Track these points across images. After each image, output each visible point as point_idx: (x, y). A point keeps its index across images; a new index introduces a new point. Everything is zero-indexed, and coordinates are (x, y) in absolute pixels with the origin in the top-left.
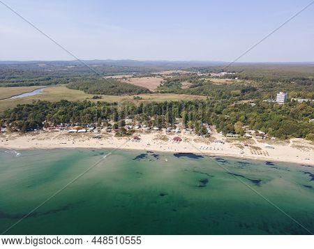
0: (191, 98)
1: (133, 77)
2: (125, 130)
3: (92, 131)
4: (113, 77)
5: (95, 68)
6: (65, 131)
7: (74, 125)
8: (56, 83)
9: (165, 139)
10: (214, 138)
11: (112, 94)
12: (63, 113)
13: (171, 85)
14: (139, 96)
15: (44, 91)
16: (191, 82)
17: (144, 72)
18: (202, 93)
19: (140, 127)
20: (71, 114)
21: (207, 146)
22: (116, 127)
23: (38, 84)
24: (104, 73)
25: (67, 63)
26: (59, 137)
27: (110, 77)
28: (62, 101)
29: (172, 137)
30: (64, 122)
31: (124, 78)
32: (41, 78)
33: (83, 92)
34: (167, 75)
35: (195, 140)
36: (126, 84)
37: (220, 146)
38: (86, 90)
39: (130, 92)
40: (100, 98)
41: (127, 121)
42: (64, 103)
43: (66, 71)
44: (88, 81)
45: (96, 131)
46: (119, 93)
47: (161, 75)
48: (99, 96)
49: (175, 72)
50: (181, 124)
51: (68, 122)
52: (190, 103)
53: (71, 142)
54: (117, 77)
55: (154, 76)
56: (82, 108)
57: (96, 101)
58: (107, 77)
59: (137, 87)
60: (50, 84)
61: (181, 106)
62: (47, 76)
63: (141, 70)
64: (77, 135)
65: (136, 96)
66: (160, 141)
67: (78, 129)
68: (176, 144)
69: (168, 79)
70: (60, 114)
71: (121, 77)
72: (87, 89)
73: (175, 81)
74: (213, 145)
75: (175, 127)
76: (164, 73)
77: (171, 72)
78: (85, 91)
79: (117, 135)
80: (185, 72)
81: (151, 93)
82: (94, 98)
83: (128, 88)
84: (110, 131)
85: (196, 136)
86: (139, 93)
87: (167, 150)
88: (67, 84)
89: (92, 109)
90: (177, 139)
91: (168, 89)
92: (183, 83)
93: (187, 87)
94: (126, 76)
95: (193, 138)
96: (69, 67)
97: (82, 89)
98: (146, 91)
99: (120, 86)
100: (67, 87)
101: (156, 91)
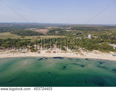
0: (59, 37)
1: (37, 29)
2: (35, 49)
3: (21, 50)
4: (29, 29)
5: (22, 26)
6: (10, 51)
7: (14, 48)
8: (5, 32)
9: (50, 52)
10: (68, 51)
11: (29, 36)
12: (9, 44)
13: (52, 32)
14: (39, 36)
16: (59, 31)
17: (41, 27)
18: (63, 35)
19: (40, 48)
20: (12, 44)
21: (65, 54)
22: (31, 48)
24: (26, 28)
25: (10, 24)
26: (7, 53)
27: (28, 29)
28: (8, 39)
29: (53, 51)
30: (9, 47)
33: (17, 35)
34: (50, 28)
35: (61, 52)
36: (34, 32)
37: (70, 54)
39: (36, 35)
40: (24, 37)
41: (35, 46)
42: (9, 39)
43: (10, 27)
44: (19, 31)
45: (23, 50)
46: (32, 35)
47: (48, 29)
49: (53, 27)
50: (56, 46)
51: (11, 47)
52: (59, 38)
53: (13, 55)
54: (31, 29)
55: (45, 29)
56: (17, 41)
57: (22, 38)
59: (38, 33)
61: (56, 40)
63: (40, 26)
64: (15, 52)
65: (38, 36)
66: (48, 53)
67: (15, 50)
68: (54, 54)
69: (50, 30)
70: (7, 44)
71: (32, 29)
73: (53, 30)
74: (67, 53)
75: (54, 48)
76: (49, 28)
77: (51, 27)
79: (32, 51)
80: (56, 27)
81: (44, 35)
82: (22, 37)
83: (35, 33)
84: (28, 50)
85: (61, 51)
86: (40, 35)
87: (51, 56)
88: (10, 32)
89: (21, 42)
90: (54, 52)
91: (50, 34)
92: (56, 31)
93: (57, 33)
94: (34, 29)
95: (60, 51)
96: (11, 25)
97: (17, 34)
98: (42, 34)
99: (32, 33)
100: (10, 33)
101: (46, 34)
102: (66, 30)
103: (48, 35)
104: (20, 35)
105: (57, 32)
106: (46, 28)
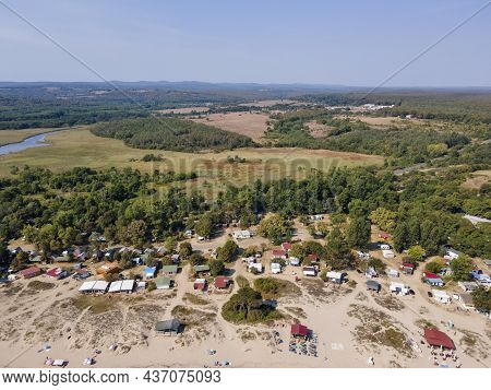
4: (175, 111)
5: (141, 95)
8: (72, 124)
11: (180, 150)
13: (289, 128)
15: (46, 142)
18: (361, 148)
23: (36, 126)
24: (158, 105)
25: (95, 87)
27: (169, 111)
31: (194, 113)
32: (45, 113)
33: (121, 144)
38: (127, 138)
39: (216, 144)
40: (159, 159)
43: (93, 100)
44: (132, 120)
46: (196, 145)
48: (156, 153)
54: (182, 111)
57: (150, 167)
58: (165, 112)
59: (227, 133)
60: (59, 125)
62: (57, 109)
65: (232, 156)
71: (189, 110)
72: (131, 136)
76: (261, 104)
78: (127, 143)
81: (257, 146)
82: (147, 159)
88: (93, 126)
91: (286, 138)
92: (311, 125)
94: (198, 110)
96: (97, 93)
97: (120, 137)
98: (247, 143)
99: (195, 133)
100: (91, 131)
101: (266, 141)
102: (364, 119)
103: (276, 146)
104: (138, 146)
105: (316, 129)
106: (250, 105)
